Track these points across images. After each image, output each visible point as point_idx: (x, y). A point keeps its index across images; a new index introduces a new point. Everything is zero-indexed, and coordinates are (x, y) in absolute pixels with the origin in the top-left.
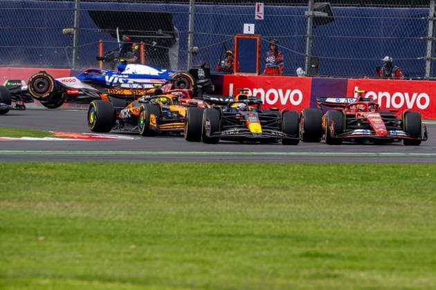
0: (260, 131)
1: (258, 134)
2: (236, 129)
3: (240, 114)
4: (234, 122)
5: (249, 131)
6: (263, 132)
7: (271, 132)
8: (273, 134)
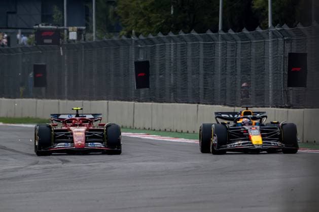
0: (261, 143)
1: (258, 145)
2: (239, 142)
3: (244, 128)
4: (239, 135)
5: (251, 143)
6: (263, 143)
7: (270, 143)
8: (273, 144)
